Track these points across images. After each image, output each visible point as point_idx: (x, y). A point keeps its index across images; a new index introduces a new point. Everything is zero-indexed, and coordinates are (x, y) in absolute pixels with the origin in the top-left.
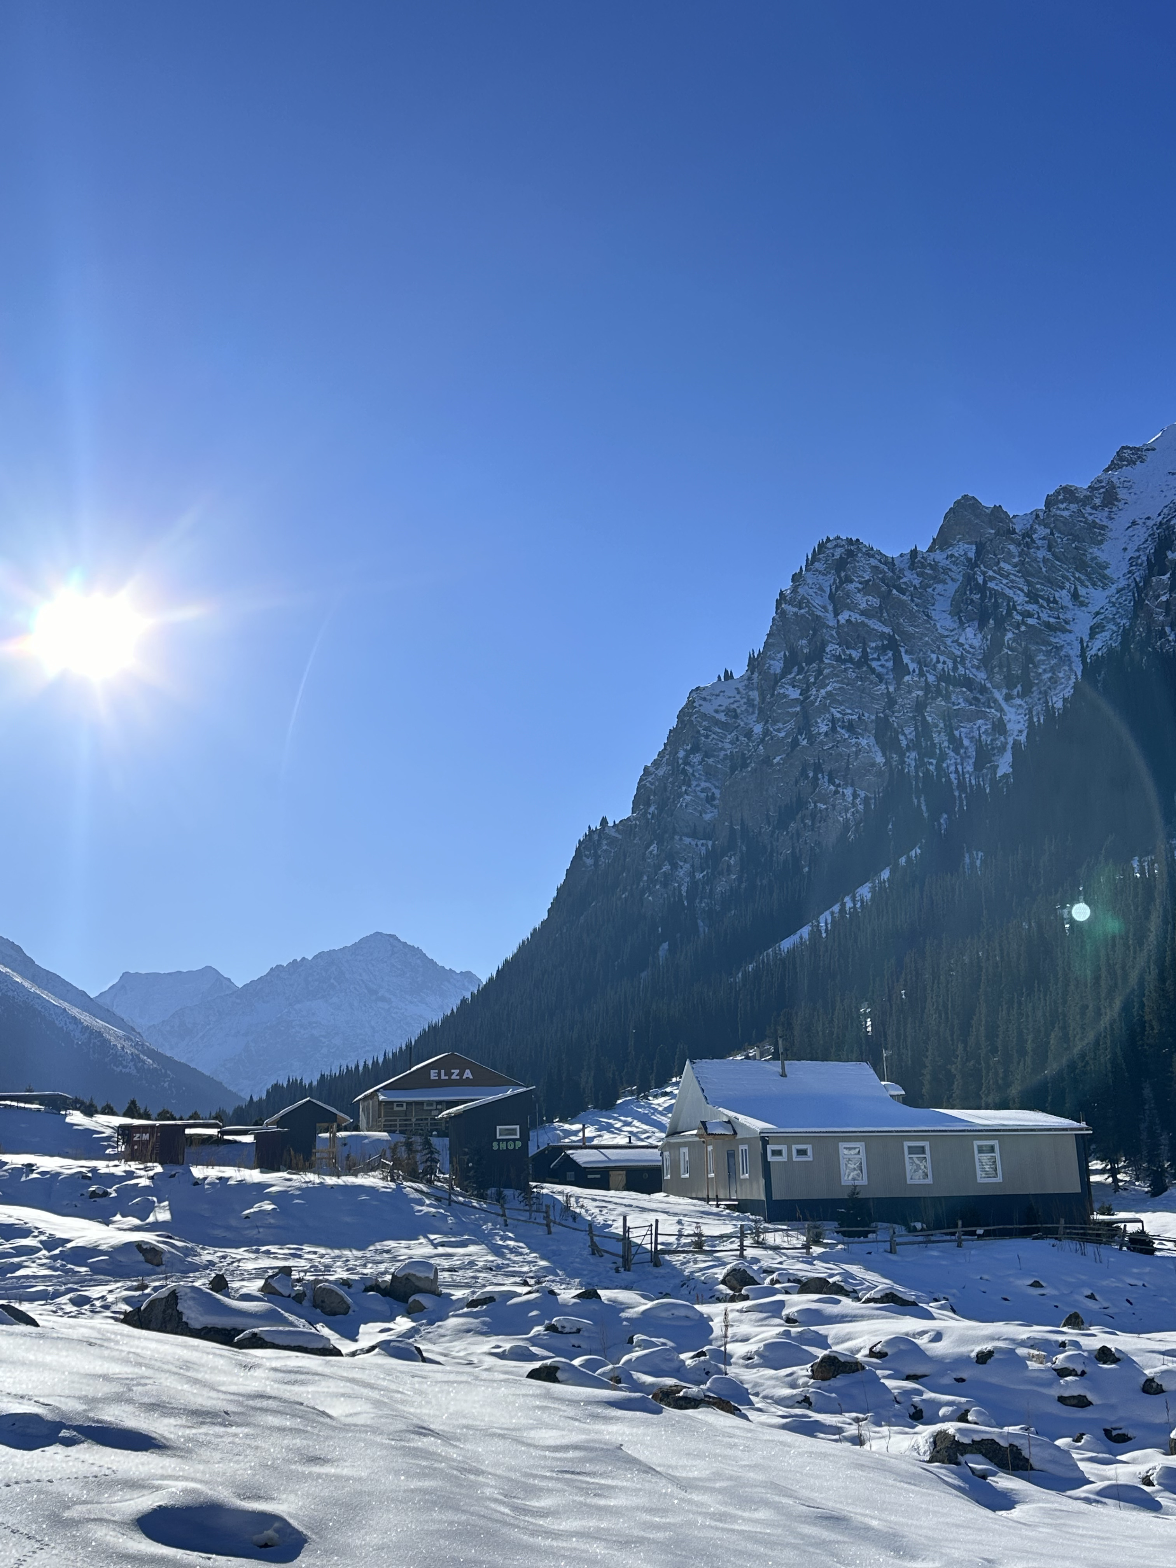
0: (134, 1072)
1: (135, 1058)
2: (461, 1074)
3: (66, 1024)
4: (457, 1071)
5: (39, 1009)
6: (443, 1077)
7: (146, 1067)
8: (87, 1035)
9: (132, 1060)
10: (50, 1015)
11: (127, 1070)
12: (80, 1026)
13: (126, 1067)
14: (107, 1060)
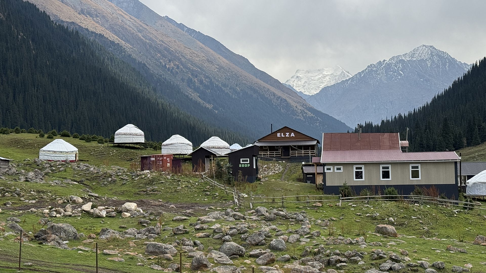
0: (302, 119)
1: (302, 112)
2: (290, 135)
3: (269, 96)
4: (288, 134)
5: (257, 89)
6: (282, 136)
7: (307, 116)
8: (279, 101)
9: (301, 113)
10: (262, 91)
11: (299, 117)
12: (276, 97)
13: (298, 116)
14: (289, 113)
